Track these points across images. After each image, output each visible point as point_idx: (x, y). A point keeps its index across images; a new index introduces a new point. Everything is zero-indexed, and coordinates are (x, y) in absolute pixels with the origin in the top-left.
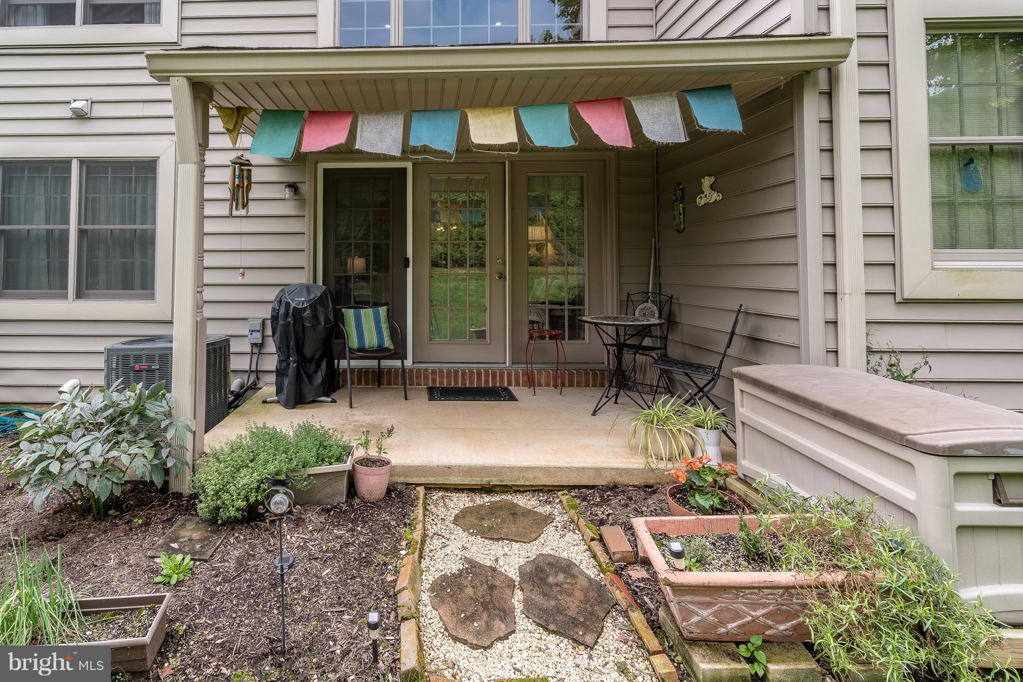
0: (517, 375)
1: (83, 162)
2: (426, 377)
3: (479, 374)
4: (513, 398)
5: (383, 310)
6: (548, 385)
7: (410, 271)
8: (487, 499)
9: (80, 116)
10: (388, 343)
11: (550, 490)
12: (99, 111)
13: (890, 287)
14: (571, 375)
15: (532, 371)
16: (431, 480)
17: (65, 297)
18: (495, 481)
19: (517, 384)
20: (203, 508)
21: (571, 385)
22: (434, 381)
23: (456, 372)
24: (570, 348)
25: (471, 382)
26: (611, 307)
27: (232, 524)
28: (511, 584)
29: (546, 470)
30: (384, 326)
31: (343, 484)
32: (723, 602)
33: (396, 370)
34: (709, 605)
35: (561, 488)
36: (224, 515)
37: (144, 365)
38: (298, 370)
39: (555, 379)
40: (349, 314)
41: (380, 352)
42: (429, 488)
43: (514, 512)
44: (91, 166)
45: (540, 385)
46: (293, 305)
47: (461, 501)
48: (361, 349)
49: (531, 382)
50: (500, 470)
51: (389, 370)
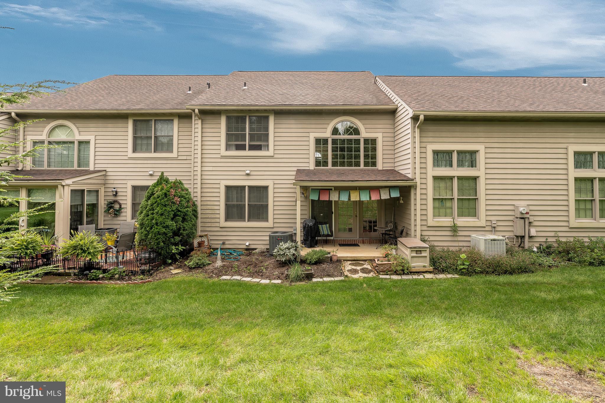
0: (360, 240)
1: (249, 186)
2: (338, 241)
3: (351, 240)
4: (359, 246)
5: (328, 225)
6: (368, 243)
7: (333, 215)
8: (354, 262)
9: (248, 175)
10: (330, 233)
11: (365, 261)
12: (252, 173)
13: (426, 224)
14: (373, 241)
15: (364, 240)
16: (344, 259)
17: (245, 221)
18: (356, 259)
19: (360, 243)
20: (308, 261)
21: (373, 243)
22: (340, 242)
23: (345, 240)
24: (373, 234)
25: (349, 243)
26: (383, 225)
27: (313, 264)
28: (359, 270)
29: (365, 257)
30: (328, 229)
31: (330, 259)
32: (384, 266)
33: (332, 240)
34: (382, 267)
35: (368, 260)
36: (312, 262)
37: (280, 239)
38: (311, 240)
39: (369, 242)
40: (320, 226)
41: (328, 235)
42: (344, 260)
43: (359, 263)
44: (250, 187)
45: (366, 243)
46: (310, 225)
47: (350, 262)
48: (324, 235)
49: (363, 242)
50: (357, 257)
51: (329, 240)
